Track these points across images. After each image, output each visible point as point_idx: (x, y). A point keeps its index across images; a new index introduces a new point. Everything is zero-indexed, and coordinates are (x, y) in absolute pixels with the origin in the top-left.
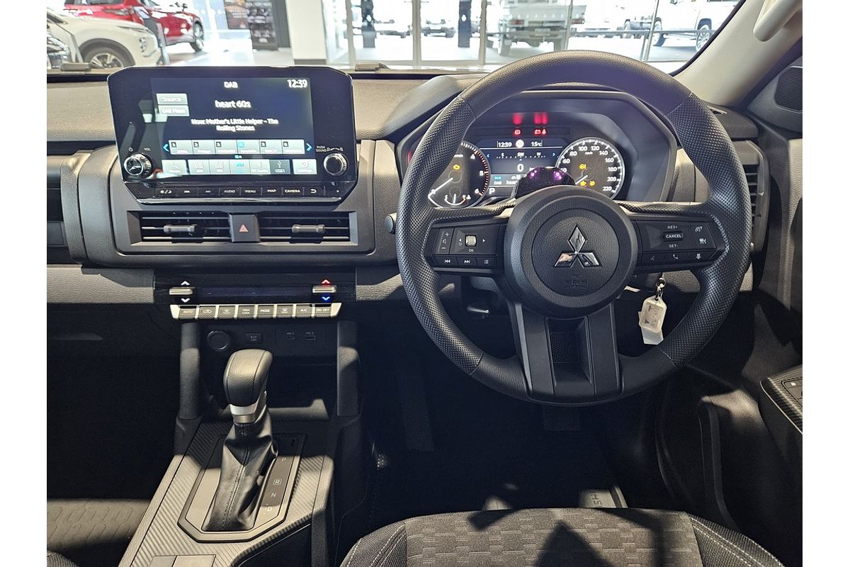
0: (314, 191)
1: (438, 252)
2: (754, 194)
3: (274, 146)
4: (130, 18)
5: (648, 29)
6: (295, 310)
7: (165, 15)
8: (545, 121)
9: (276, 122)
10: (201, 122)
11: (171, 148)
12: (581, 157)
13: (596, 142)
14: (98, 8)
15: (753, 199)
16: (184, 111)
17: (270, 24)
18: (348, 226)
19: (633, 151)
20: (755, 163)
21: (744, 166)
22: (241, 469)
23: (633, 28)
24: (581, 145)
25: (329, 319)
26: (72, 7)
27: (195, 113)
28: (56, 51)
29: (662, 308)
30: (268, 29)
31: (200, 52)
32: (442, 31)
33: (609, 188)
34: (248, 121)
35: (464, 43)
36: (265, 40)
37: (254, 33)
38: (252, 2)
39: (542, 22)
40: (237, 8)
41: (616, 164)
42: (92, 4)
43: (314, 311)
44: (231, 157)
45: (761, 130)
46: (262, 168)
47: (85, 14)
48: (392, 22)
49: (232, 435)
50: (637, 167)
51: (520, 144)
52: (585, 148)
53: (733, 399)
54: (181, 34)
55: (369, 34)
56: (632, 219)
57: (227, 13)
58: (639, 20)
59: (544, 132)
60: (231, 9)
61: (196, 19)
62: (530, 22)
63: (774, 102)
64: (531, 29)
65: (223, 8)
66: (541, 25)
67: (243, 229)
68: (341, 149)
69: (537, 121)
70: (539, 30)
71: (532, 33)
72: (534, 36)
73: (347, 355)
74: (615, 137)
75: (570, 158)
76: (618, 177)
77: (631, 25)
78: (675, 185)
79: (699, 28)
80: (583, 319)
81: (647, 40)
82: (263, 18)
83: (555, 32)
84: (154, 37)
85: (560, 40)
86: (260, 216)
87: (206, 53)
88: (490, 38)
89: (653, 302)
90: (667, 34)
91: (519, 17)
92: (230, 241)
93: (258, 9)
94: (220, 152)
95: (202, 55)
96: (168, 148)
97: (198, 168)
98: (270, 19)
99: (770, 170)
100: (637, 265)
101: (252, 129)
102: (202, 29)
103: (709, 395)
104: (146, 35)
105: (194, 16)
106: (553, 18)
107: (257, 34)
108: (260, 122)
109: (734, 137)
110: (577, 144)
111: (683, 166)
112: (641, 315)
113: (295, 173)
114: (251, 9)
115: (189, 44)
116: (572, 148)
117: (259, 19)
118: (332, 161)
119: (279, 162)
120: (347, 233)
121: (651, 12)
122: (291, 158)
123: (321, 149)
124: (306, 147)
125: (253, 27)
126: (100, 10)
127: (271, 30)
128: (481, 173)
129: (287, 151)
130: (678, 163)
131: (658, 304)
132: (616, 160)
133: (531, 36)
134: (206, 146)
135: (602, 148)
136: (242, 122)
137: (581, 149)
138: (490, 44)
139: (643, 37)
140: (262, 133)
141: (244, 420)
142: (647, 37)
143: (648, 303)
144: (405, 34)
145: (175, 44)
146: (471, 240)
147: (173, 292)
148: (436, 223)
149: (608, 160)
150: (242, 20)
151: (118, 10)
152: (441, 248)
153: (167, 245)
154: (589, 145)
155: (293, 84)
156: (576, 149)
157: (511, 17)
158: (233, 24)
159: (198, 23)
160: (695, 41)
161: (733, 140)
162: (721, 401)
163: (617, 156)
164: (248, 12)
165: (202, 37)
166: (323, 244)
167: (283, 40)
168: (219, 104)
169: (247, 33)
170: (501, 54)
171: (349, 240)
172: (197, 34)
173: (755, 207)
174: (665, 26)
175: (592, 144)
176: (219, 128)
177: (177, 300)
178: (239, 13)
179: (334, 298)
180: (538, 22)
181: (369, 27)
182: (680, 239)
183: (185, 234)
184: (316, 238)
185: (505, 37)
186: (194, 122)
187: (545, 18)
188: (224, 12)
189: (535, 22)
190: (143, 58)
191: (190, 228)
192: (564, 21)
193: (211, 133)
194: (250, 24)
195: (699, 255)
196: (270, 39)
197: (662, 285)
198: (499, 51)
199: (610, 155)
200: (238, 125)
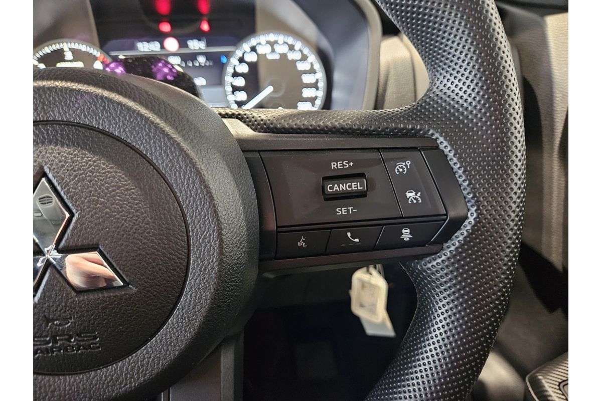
12: (262, 63)
13: (283, 39)
24: (260, 44)
41: (312, 71)
51: (172, 44)
52: (267, 49)
75: (247, 63)
76: (316, 90)
110: (255, 42)
116: (248, 48)
132: (312, 65)
135: (292, 48)
137: (260, 49)
149: (301, 66)
154: (272, 44)
156: (253, 49)
163: (312, 59)
175: (277, 42)
182: (362, 195)
195: (406, 231)
199: (304, 58)
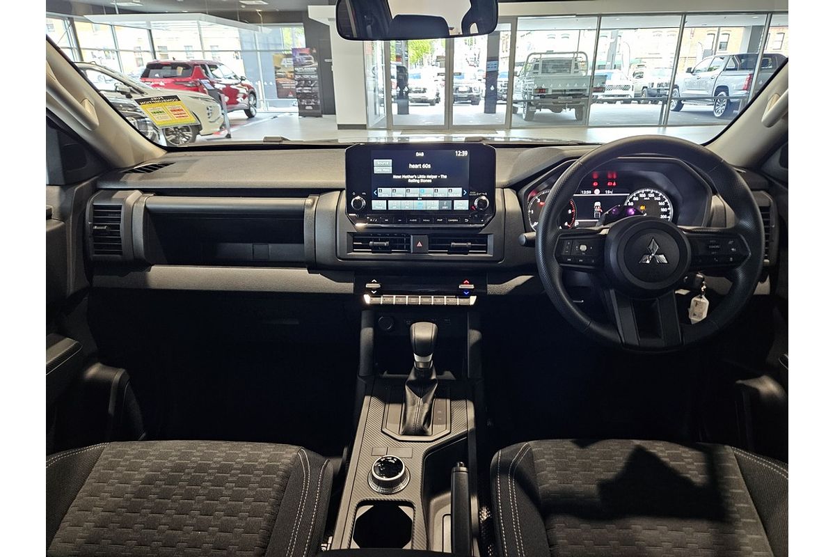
0: (467, 220)
1: (563, 254)
2: (767, 227)
3: (443, 192)
4: (196, 89)
5: (665, 95)
6: (445, 300)
7: (225, 86)
8: (615, 177)
9: (446, 177)
10: (399, 177)
11: (379, 193)
12: (641, 201)
13: (652, 191)
14: (169, 80)
15: (767, 230)
16: (389, 170)
17: (316, 94)
18: (487, 243)
19: (680, 197)
20: (767, 205)
21: (760, 207)
22: (419, 401)
23: (650, 95)
24: (641, 193)
25: (467, 307)
26: (147, 80)
27: (395, 171)
28: (144, 118)
29: (705, 303)
30: (314, 98)
31: (253, 118)
32: (469, 98)
33: (665, 217)
34: (428, 177)
35: (490, 109)
36: (310, 108)
37: (301, 101)
38: (301, 75)
39: (565, 91)
40: (287, 80)
41: (666, 206)
42: (164, 77)
43: (458, 301)
44: (415, 199)
45: (771, 183)
46: (434, 206)
47: (158, 85)
48: (424, 91)
49: (412, 377)
50: (682, 209)
52: (644, 195)
53: (761, 383)
54: (238, 103)
55: (402, 101)
56: (688, 237)
57: (277, 84)
58: (655, 86)
59: (614, 184)
60: (281, 81)
61: (251, 90)
62: (553, 91)
63: (779, 165)
64: (554, 96)
65: (274, 79)
66: (564, 93)
67: (420, 245)
68: (486, 194)
69: (609, 176)
70: (562, 98)
71: (555, 100)
72: (557, 103)
73: (474, 336)
74: (665, 188)
75: (633, 201)
76: (668, 215)
77: (648, 91)
78: (711, 219)
79: (716, 95)
80: (655, 300)
81: (665, 105)
82: (310, 88)
83: (576, 100)
84: (219, 105)
85: (582, 106)
86: (429, 236)
87: (258, 119)
88: (514, 105)
89: (698, 300)
90: (684, 101)
91: (543, 87)
92: (410, 252)
93: (306, 80)
94: (408, 196)
95: (254, 121)
96: (377, 193)
97: (394, 205)
98: (316, 89)
99: (778, 211)
100: (691, 265)
101: (430, 181)
102: (255, 99)
103: (742, 379)
104: (211, 104)
105: (249, 87)
106: (576, 86)
107: (304, 102)
108: (435, 177)
109: (753, 188)
110: (639, 192)
111: (716, 207)
112: (690, 310)
113: (455, 209)
114: (299, 80)
115: (243, 111)
116: (635, 195)
117: (306, 90)
118: (480, 201)
119: (445, 202)
120: (485, 248)
121: (667, 79)
122: (453, 199)
123: (473, 194)
124: (463, 192)
125: (300, 96)
126: (169, 82)
127: (316, 99)
128: (570, 212)
129: (451, 195)
130: (713, 205)
131: (704, 301)
132: (666, 203)
133: (554, 103)
134: (401, 192)
135: (656, 195)
136: (424, 177)
137: (641, 196)
138: (515, 110)
139: (661, 102)
140: (436, 184)
141: (421, 366)
142: (665, 102)
143: (695, 301)
144: (434, 101)
145: (232, 111)
146: (583, 248)
147: (368, 285)
148: (561, 236)
149: (660, 204)
150: (290, 91)
151: (187, 82)
152: (566, 251)
153: (368, 254)
154: (647, 193)
155: (459, 154)
156: (637, 195)
157: (536, 87)
158: (282, 93)
159: (253, 93)
160: (713, 106)
161: (752, 190)
162: (754, 384)
163: (667, 201)
164: (297, 83)
165: (255, 105)
166: (469, 255)
167: (329, 108)
168: (411, 166)
169: (295, 101)
170: (525, 120)
171: (486, 253)
172: (251, 103)
173: (769, 236)
174: (684, 92)
175: (649, 192)
176: (409, 181)
177: (369, 291)
178: (289, 84)
179: (471, 293)
180: (561, 91)
181: (402, 96)
182: (718, 249)
183: (383, 247)
184: (465, 250)
185: (530, 104)
186: (395, 177)
187: (568, 87)
188: (275, 84)
189: (558, 91)
190: (210, 124)
191: (386, 244)
192: (586, 90)
193: (405, 184)
194: (298, 94)
195: (731, 259)
196: (315, 107)
197: (705, 287)
198: (524, 117)
199: (662, 200)
200: (422, 179)
